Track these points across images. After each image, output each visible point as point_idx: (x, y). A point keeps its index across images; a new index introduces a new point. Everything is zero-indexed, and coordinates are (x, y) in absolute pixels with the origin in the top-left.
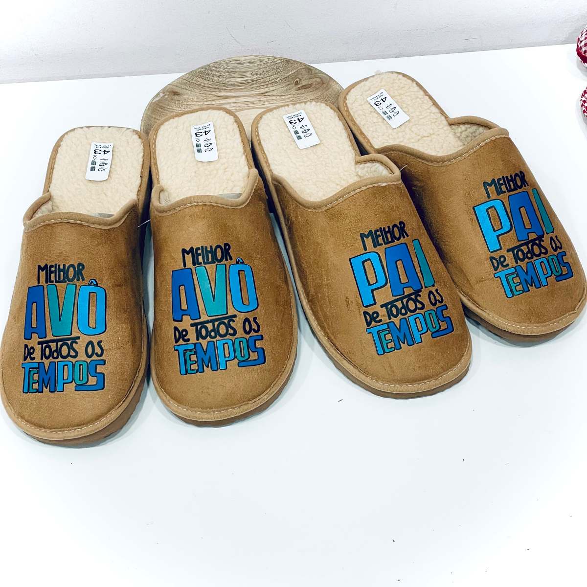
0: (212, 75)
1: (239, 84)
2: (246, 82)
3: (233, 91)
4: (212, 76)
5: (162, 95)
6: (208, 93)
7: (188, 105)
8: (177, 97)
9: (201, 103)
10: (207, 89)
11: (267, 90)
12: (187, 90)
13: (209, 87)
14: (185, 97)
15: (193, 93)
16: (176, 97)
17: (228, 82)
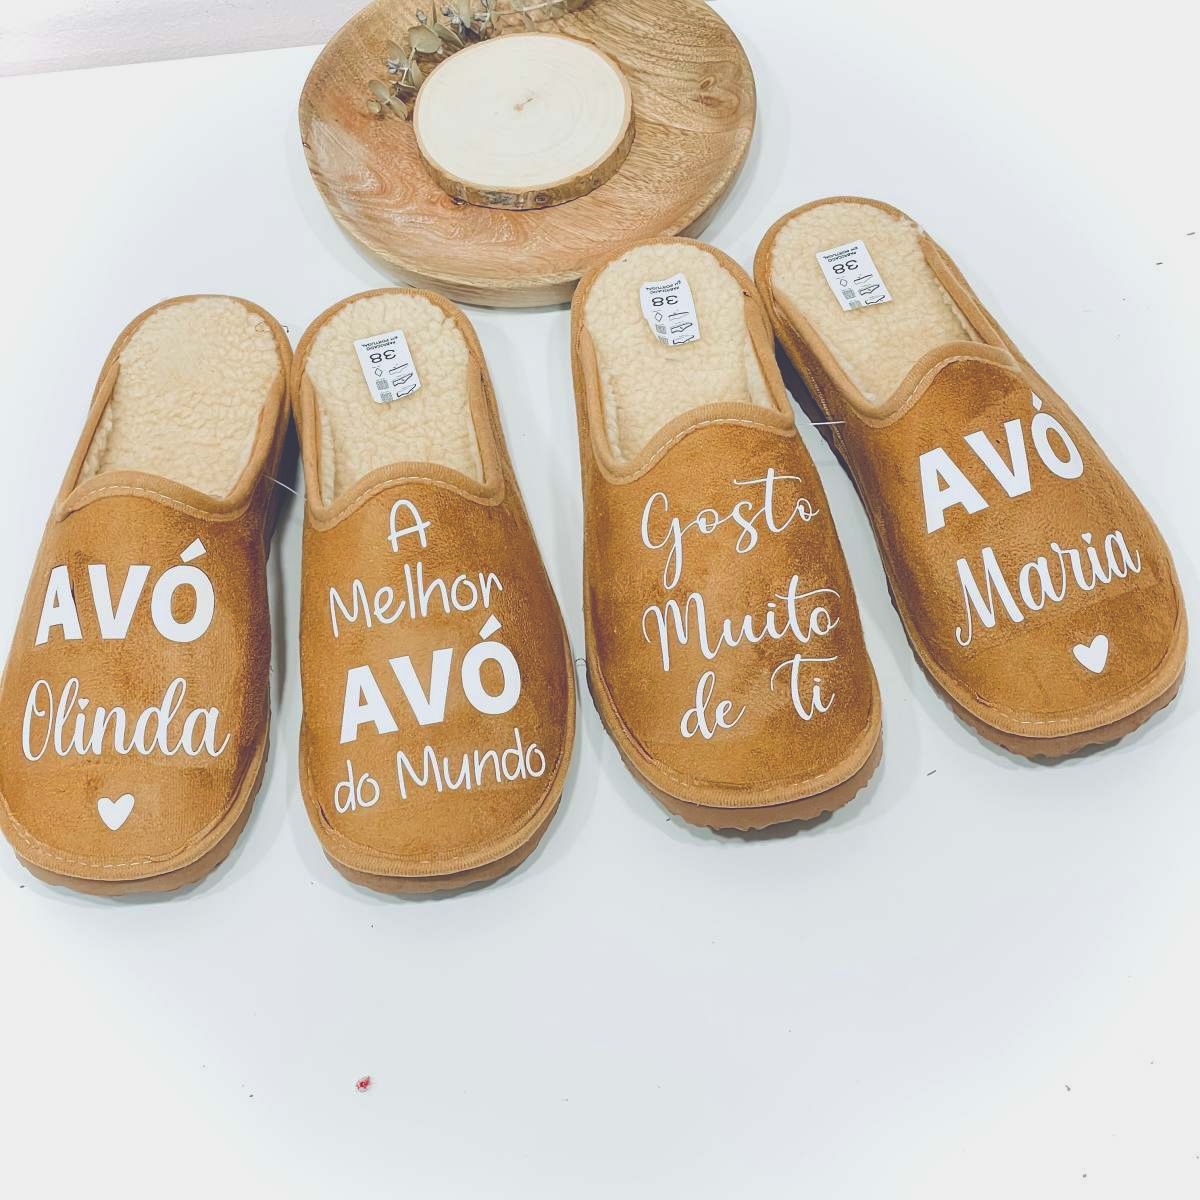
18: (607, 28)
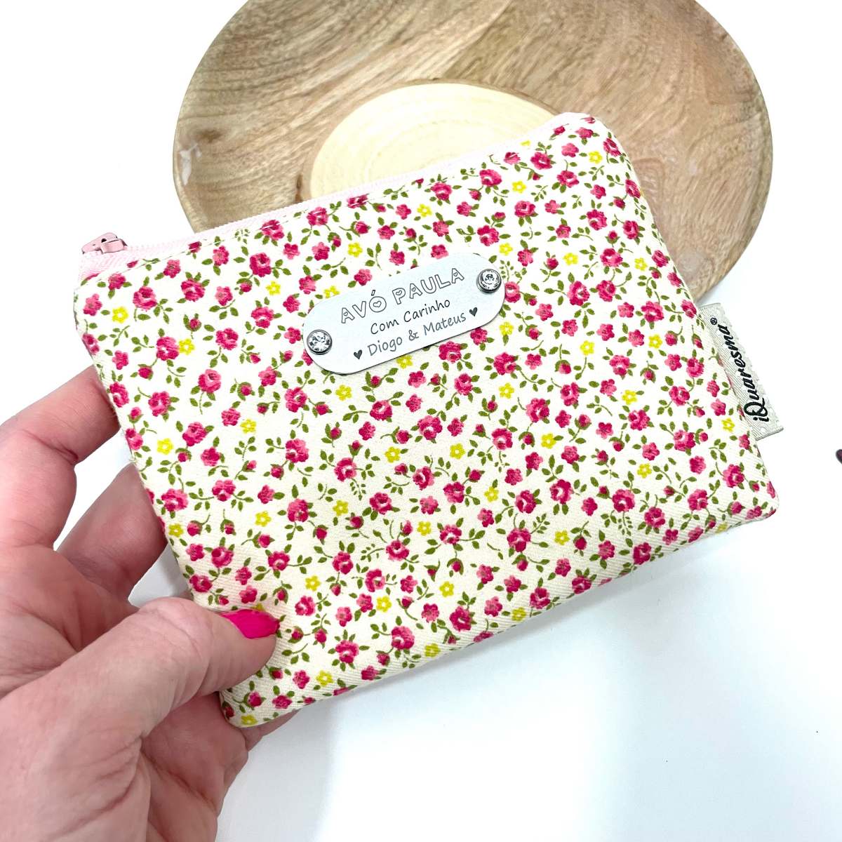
0: (248, 52)
1: (323, 46)
2: (333, 34)
3: (324, 66)
4: (252, 54)
5: (186, 155)
6: (276, 97)
7: (257, 151)
8: (219, 143)
9: (284, 131)
10: (265, 91)
11: (394, 28)
12: (224, 114)
13: (264, 84)
14: (235, 133)
15: (245, 117)
16: (218, 145)
17: (295, 50)
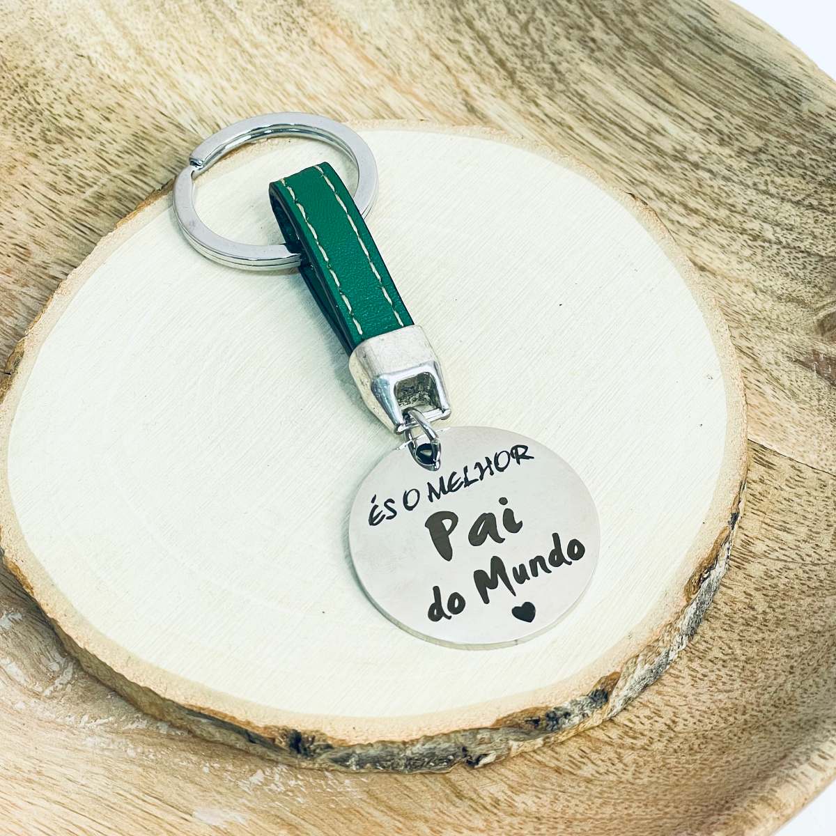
18: (585, 117)
